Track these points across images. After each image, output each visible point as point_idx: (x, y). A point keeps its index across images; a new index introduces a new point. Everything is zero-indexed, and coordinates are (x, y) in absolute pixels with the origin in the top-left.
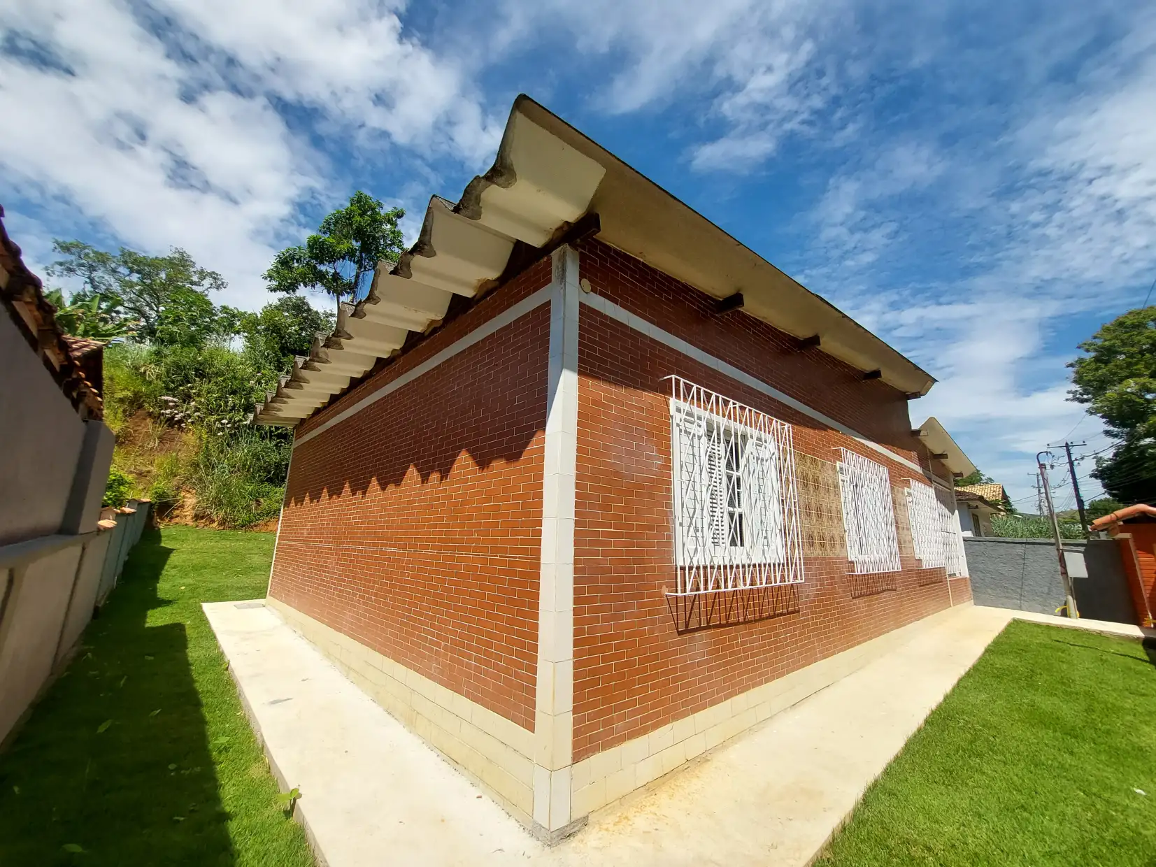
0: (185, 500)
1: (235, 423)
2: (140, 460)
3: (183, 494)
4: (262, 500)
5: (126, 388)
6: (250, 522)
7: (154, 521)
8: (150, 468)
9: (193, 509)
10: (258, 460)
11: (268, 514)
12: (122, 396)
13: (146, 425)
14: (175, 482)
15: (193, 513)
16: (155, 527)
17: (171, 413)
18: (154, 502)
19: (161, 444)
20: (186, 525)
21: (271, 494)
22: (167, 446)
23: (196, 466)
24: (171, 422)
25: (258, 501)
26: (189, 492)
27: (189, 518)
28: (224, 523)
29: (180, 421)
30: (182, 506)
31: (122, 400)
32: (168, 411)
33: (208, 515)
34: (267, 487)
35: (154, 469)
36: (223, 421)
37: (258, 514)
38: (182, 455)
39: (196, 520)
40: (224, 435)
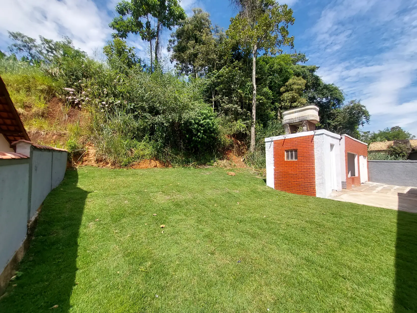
0: (89, 150)
1: (110, 103)
2: (59, 127)
3: (87, 147)
4: (133, 150)
5: (44, 84)
6: (129, 163)
7: (73, 165)
8: (65, 132)
9: (95, 156)
10: (127, 125)
11: (138, 158)
12: (42, 89)
13: (59, 107)
14: (81, 139)
15: (95, 158)
16: (74, 168)
17: (72, 99)
18: (70, 152)
19: (69, 117)
20: (92, 166)
21: (137, 146)
22: (73, 119)
23: (91, 130)
24: (73, 104)
25: (131, 150)
26: (90, 146)
27: (93, 161)
28: (115, 164)
29: (78, 104)
30: (88, 154)
31: (42, 91)
32: (70, 98)
33: (105, 159)
34: (135, 141)
35: (67, 132)
36: (103, 103)
37: (133, 158)
38: (82, 123)
39: (98, 163)
40: (104, 112)
